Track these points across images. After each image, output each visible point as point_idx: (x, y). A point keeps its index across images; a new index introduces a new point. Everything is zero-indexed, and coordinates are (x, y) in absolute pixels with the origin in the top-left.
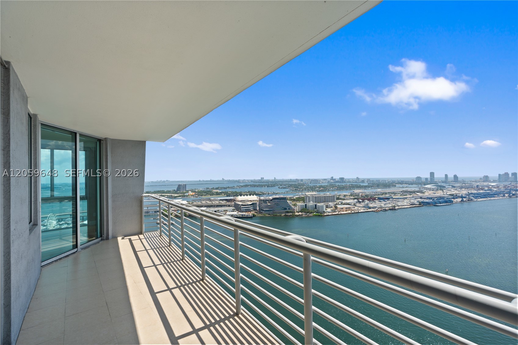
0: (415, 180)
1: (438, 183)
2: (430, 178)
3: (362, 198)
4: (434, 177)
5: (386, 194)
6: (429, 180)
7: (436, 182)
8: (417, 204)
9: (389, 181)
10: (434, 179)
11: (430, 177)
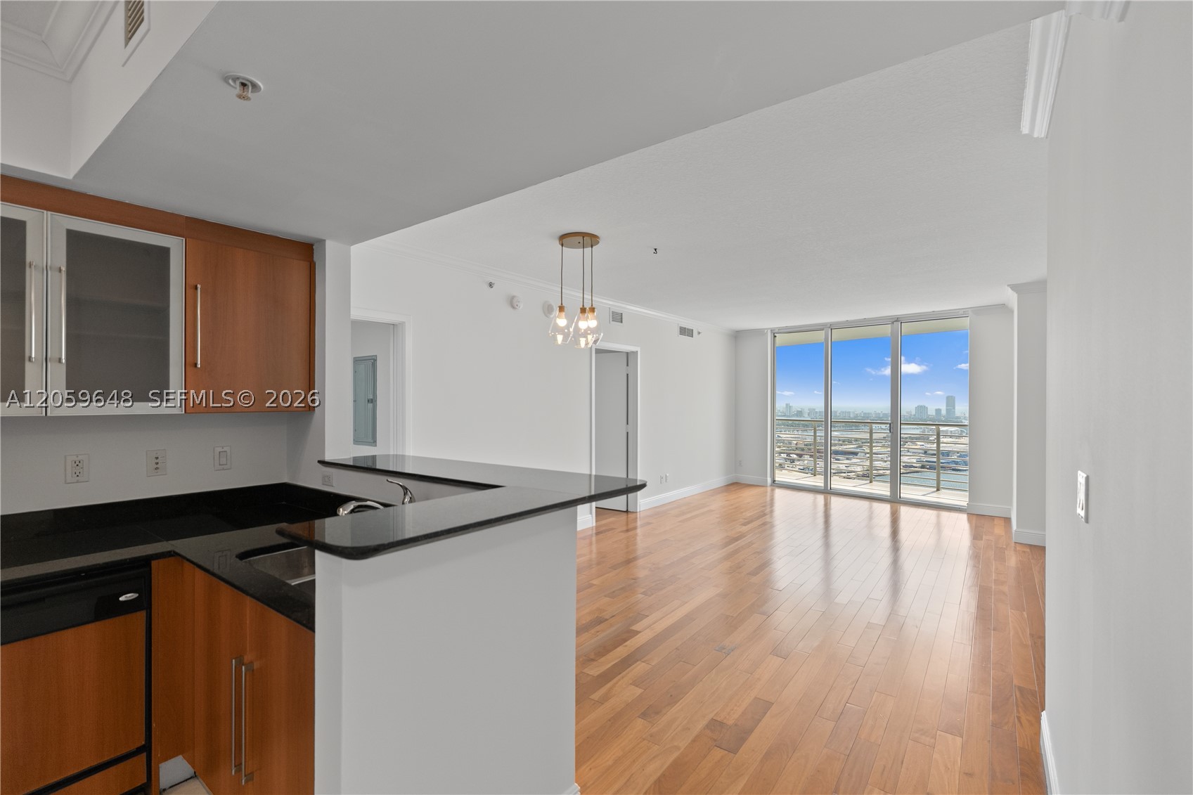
0: (913, 413)
1: (963, 421)
2: (947, 409)
3: (797, 452)
4: (954, 408)
5: (850, 441)
6: (944, 412)
7: (958, 418)
8: (918, 465)
9: (857, 414)
10: (954, 412)
11: (947, 406)
